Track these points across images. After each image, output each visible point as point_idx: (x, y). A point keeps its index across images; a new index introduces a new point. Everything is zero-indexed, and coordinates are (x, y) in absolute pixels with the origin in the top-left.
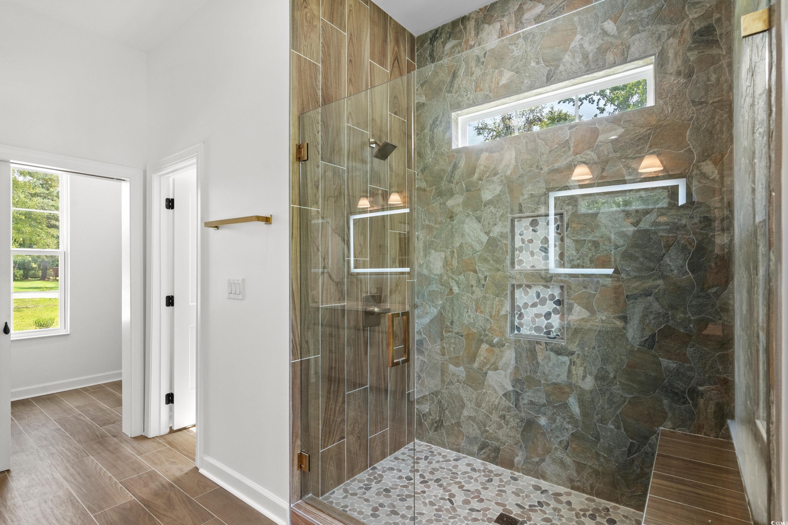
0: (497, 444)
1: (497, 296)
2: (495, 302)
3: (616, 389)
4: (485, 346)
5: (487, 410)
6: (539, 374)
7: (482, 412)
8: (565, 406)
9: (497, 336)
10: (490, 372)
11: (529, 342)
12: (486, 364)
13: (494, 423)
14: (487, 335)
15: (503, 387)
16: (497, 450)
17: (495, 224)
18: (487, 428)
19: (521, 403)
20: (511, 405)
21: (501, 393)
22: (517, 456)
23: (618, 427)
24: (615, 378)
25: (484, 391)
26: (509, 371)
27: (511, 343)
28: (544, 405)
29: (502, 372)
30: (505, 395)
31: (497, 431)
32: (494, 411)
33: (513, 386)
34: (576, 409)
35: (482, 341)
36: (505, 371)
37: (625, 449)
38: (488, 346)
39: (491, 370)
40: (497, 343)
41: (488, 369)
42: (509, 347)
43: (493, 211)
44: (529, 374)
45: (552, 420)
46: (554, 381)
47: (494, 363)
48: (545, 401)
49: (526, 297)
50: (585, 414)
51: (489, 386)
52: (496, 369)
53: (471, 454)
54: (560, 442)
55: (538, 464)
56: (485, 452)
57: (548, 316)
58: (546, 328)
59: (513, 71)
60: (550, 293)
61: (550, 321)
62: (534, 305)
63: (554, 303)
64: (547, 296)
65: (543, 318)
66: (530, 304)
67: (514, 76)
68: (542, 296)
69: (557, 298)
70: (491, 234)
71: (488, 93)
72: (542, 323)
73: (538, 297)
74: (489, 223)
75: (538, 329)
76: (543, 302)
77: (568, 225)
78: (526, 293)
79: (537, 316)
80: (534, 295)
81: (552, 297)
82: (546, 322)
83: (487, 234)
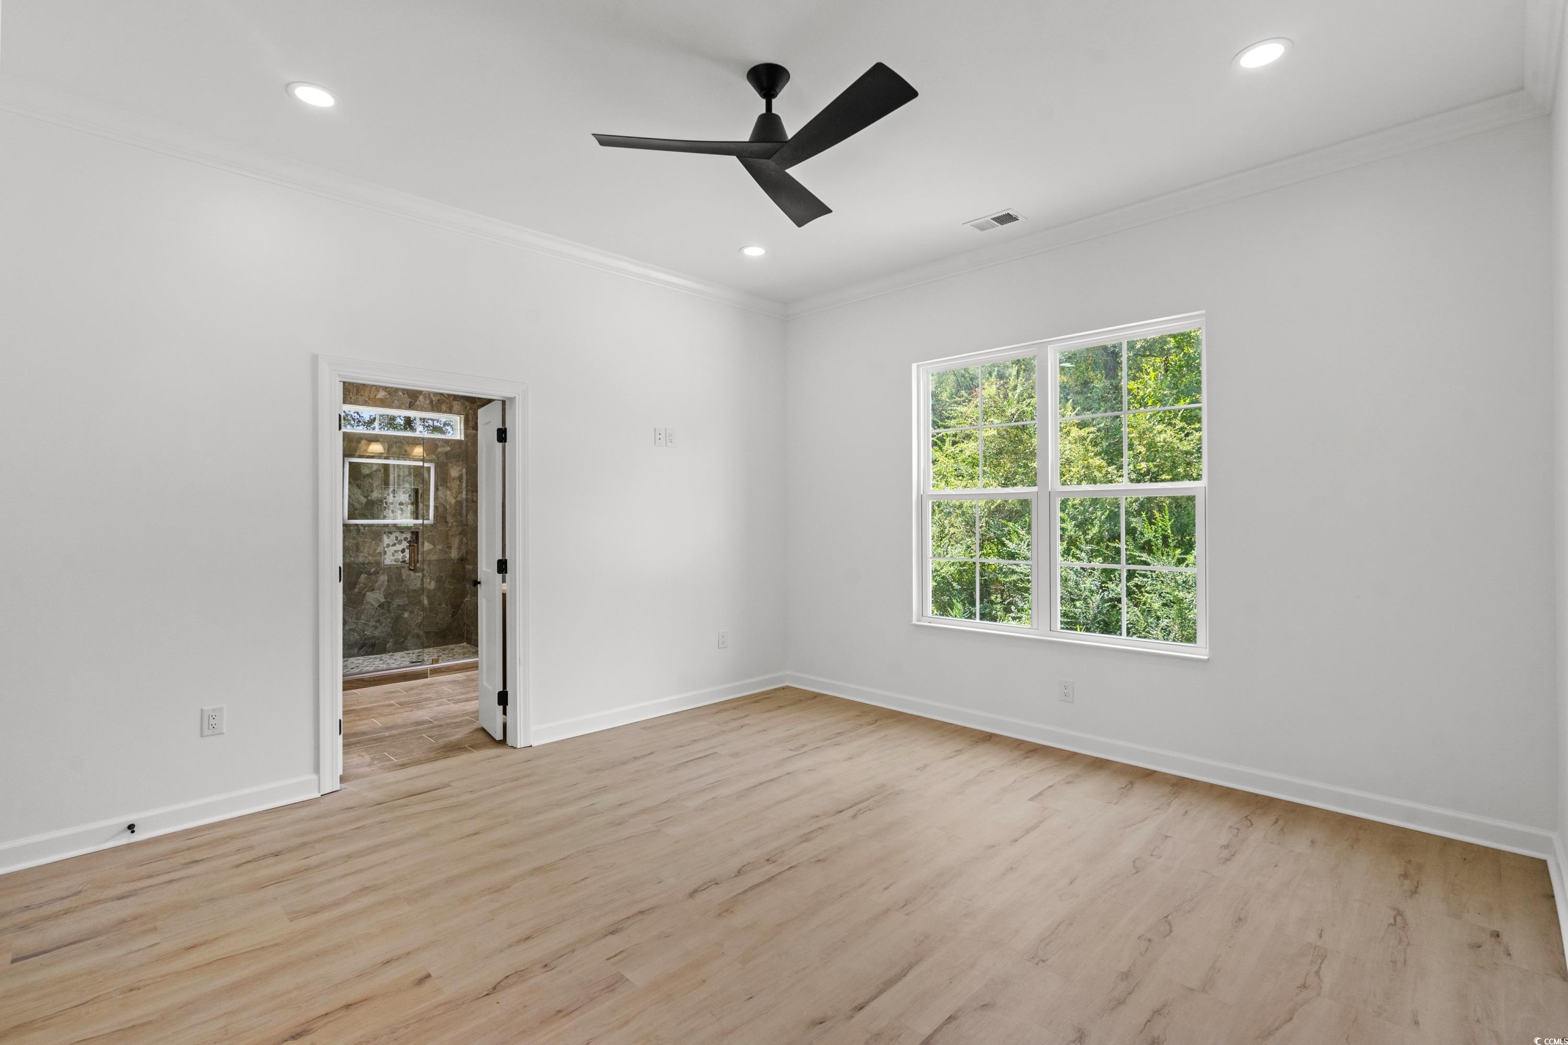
0: (372, 641)
1: (373, 540)
2: (372, 545)
3: (447, 585)
4: (363, 576)
5: (365, 620)
6: (403, 587)
7: (361, 623)
8: (420, 602)
9: (374, 567)
10: (368, 593)
11: (397, 568)
12: (365, 588)
13: (371, 627)
14: (365, 568)
15: (378, 601)
16: (373, 645)
18: (366, 633)
19: (391, 608)
20: (384, 611)
21: (376, 605)
22: (389, 642)
25: (364, 607)
26: (383, 589)
27: (384, 571)
28: (407, 605)
29: (378, 591)
30: (380, 606)
31: (374, 632)
32: (371, 620)
33: (385, 599)
34: (426, 602)
35: (362, 573)
36: (380, 589)
38: (366, 575)
39: (369, 592)
40: (374, 572)
41: (366, 591)
42: (383, 574)
44: (397, 588)
45: (412, 612)
46: (413, 589)
47: (372, 586)
48: (407, 602)
49: (388, 540)
50: (430, 603)
51: (368, 603)
52: (373, 590)
53: (354, 656)
54: (417, 624)
55: (403, 642)
56: (363, 650)
57: (403, 551)
58: (402, 558)
59: (386, 392)
60: (405, 536)
61: (404, 554)
62: (394, 545)
63: (407, 542)
64: (403, 539)
65: (400, 552)
66: (391, 544)
67: (387, 395)
68: (399, 539)
69: (409, 539)
70: (369, 498)
71: (367, 399)
72: (400, 556)
73: (397, 539)
74: (367, 490)
75: (396, 560)
76: (400, 542)
77: (421, 496)
78: (388, 537)
79: (396, 551)
80: (394, 539)
81: (406, 539)
82: (402, 555)
83: (366, 497)
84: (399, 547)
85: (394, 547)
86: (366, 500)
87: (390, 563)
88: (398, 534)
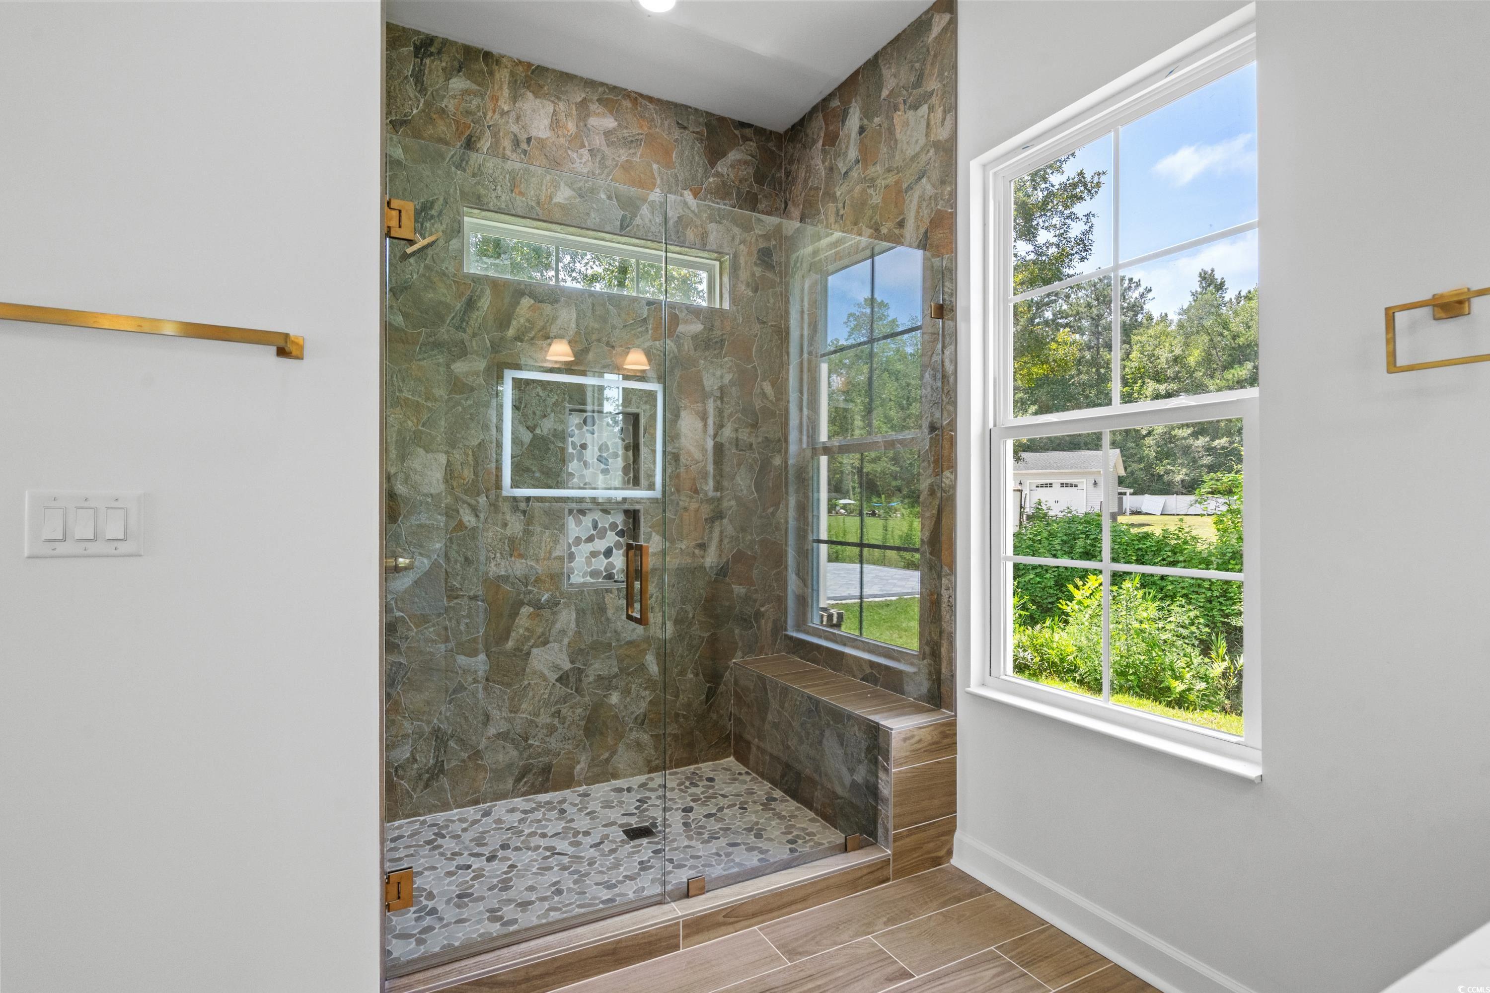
0: (545, 759)
1: (546, 528)
2: (544, 538)
3: (696, 630)
4: (525, 610)
5: (530, 714)
6: (609, 635)
7: (522, 718)
8: (642, 667)
9: (547, 591)
10: (535, 651)
11: (596, 591)
12: (527, 639)
13: (542, 728)
14: (530, 592)
15: (557, 667)
16: (546, 770)
17: (545, 416)
18: (530, 742)
19: (584, 685)
20: (569, 691)
21: (553, 677)
22: (579, 763)
23: (697, 675)
24: (693, 617)
25: (526, 682)
26: (566, 641)
27: (569, 599)
28: (616, 676)
29: (556, 646)
30: (559, 680)
31: (547, 739)
32: (542, 710)
33: (572, 662)
34: (653, 668)
35: (522, 604)
36: (560, 642)
37: (703, 697)
38: (532, 610)
39: (538, 647)
40: (548, 601)
41: (532, 647)
42: (567, 605)
43: (541, 394)
44: (595, 638)
45: (626, 692)
46: (628, 639)
47: (543, 634)
48: (616, 670)
49: (577, 529)
50: (664, 670)
51: (535, 673)
52: (545, 643)
53: (503, 796)
54: (636, 719)
55: (607, 761)
56: (525, 783)
57: (608, 553)
58: (606, 570)
59: (574, 190)
60: (611, 520)
61: (610, 560)
62: (590, 539)
63: (617, 534)
64: (607, 526)
65: (602, 556)
66: (584, 539)
67: (575, 198)
68: (600, 525)
69: (620, 528)
70: (538, 431)
71: (533, 204)
72: (601, 563)
73: (595, 527)
74: (534, 413)
75: (594, 574)
76: (602, 535)
77: (645, 430)
78: (579, 523)
79: (594, 554)
80: (590, 525)
81: (613, 526)
82: (606, 561)
83: (531, 429)
84: (601, 545)
85: (590, 544)
86: (531, 435)
87: (582, 580)
88: (597, 515)
